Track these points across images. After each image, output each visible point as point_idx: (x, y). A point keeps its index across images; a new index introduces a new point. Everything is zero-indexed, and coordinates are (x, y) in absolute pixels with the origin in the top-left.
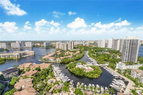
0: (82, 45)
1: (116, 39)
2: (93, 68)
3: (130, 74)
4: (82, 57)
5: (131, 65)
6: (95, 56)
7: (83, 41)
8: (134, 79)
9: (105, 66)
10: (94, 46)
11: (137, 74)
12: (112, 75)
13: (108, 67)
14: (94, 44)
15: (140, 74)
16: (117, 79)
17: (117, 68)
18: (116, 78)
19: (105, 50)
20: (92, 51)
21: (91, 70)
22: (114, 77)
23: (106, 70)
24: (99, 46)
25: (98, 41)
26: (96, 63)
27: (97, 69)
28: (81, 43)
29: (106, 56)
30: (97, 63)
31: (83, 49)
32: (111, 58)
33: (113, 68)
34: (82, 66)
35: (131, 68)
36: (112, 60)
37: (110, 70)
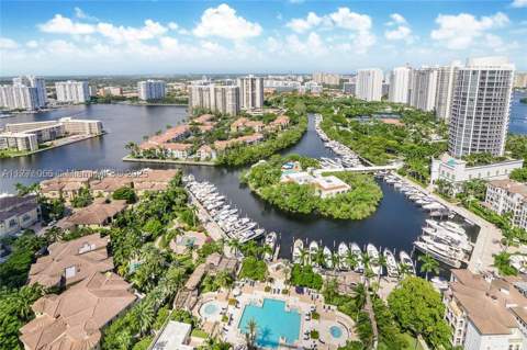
0: (295, 91)
1: (424, 67)
2: (347, 182)
3: (482, 199)
4: (299, 140)
5: (486, 163)
6: (348, 134)
7: (297, 75)
8: (496, 218)
9: (389, 174)
10: (339, 95)
11: (509, 198)
12: (420, 206)
13: (400, 177)
14: (339, 87)
15: (518, 195)
16: (437, 218)
17: (435, 176)
18: (433, 214)
19: (382, 111)
20: (336, 113)
21: (340, 190)
22: (428, 211)
23: (396, 185)
24: (359, 95)
25: (352, 76)
26: (356, 161)
27: (363, 185)
28: (290, 84)
29: (391, 133)
30: (361, 160)
31: (300, 106)
32: (409, 142)
33: (421, 178)
34: (305, 174)
35: (484, 176)
36: (412, 148)
37: (409, 186)
